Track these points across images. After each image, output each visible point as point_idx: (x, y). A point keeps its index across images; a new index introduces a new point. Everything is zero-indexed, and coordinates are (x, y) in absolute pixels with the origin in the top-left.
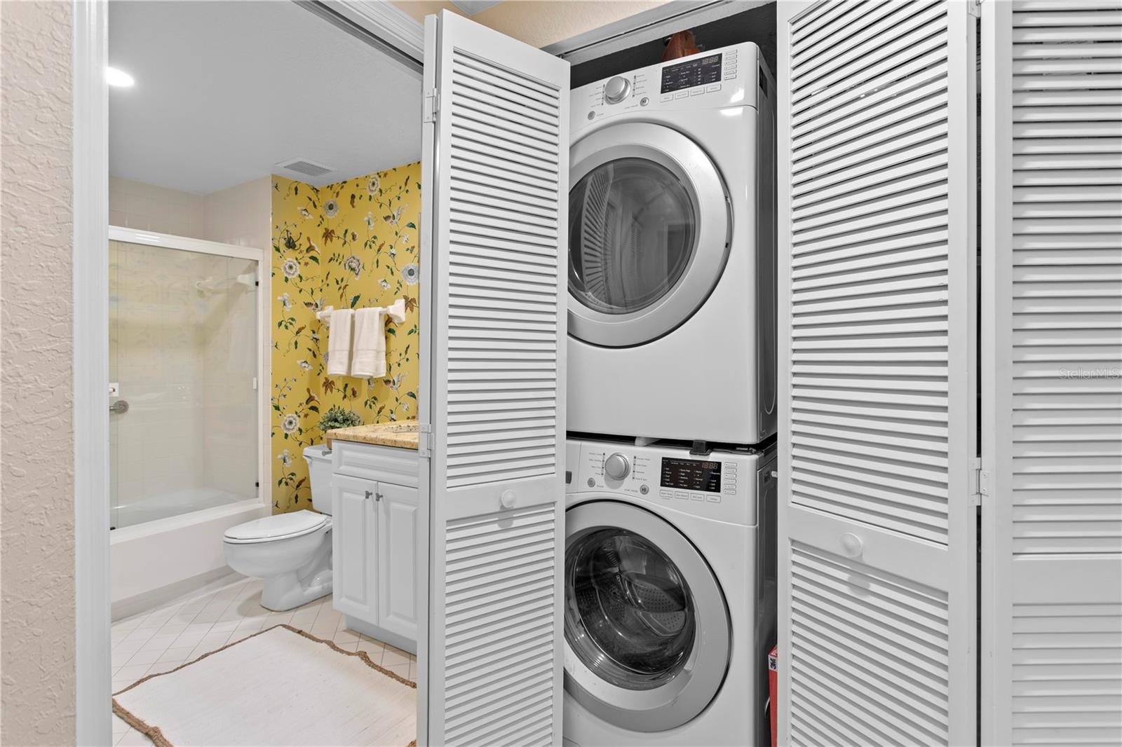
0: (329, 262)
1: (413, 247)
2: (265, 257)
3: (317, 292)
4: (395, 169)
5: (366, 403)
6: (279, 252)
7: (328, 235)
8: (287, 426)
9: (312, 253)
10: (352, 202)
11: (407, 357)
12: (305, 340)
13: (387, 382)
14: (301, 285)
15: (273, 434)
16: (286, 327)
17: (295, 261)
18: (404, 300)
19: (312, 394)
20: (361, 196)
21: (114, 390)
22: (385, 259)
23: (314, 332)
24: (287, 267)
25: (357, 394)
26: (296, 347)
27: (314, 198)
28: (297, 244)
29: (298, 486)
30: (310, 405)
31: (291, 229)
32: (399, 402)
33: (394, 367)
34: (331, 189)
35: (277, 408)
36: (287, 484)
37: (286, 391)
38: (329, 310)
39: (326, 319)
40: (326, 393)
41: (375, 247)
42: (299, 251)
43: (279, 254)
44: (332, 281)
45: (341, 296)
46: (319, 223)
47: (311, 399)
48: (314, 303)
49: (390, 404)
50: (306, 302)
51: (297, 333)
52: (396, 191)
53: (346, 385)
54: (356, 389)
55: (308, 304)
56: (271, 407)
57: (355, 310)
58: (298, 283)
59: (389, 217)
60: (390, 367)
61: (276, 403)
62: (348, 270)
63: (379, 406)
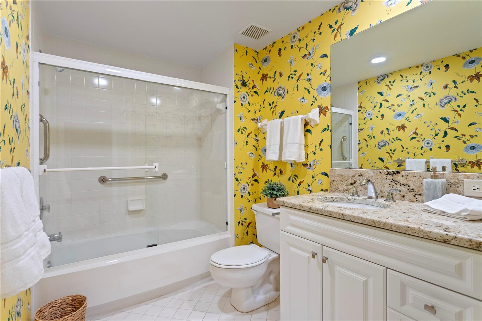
0: (265, 93)
1: (326, 71)
2: (231, 92)
3: (257, 112)
4: (310, 22)
5: (289, 179)
6: (238, 88)
7: (264, 77)
8: (243, 191)
9: (255, 90)
10: (279, 54)
11: (321, 148)
12: (252, 141)
13: (305, 165)
14: (249, 108)
15: (235, 195)
16: (242, 133)
17: (246, 94)
18: (318, 109)
19: (255, 172)
20: (286, 47)
21: (156, 167)
22: (303, 83)
23: (256, 136)
24: (242, 97)
25: (283, 173)
26: (247, 145)
27: (256, 57)
28: (247, 84)
29: (248, 226)
30: (254, 179)
31: (244, 75)
32: (315, 179)
33: (311, 155)
34: (266, 50)
35: (237, 180)
36: (242, 224)
37: (241, 170)
38: (265, 122)
39: (264, 127)
40: (263, 172)
41: (296, 78)
42: (248, 88)
43: (238, 90)
44: (266, 104)
45: (273, 113)
46: (259, 72)
47: (254, 175)
48: (256, 119)
49: (307, 180)
50: (252, 118)
51: (248, 136)
52: (312, 36)
53: (276, 167)
54: (282, 170)
55: (253, 119)
56: (234, 180)
57: (283, 119)
58: (248, 107)
59: (306, 55)
60: (308, 155)
61: (237, 177)
62: (277, 96)
63: (299, 181)
